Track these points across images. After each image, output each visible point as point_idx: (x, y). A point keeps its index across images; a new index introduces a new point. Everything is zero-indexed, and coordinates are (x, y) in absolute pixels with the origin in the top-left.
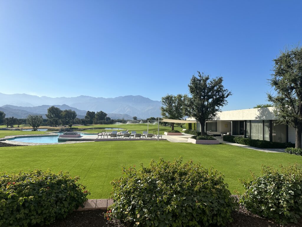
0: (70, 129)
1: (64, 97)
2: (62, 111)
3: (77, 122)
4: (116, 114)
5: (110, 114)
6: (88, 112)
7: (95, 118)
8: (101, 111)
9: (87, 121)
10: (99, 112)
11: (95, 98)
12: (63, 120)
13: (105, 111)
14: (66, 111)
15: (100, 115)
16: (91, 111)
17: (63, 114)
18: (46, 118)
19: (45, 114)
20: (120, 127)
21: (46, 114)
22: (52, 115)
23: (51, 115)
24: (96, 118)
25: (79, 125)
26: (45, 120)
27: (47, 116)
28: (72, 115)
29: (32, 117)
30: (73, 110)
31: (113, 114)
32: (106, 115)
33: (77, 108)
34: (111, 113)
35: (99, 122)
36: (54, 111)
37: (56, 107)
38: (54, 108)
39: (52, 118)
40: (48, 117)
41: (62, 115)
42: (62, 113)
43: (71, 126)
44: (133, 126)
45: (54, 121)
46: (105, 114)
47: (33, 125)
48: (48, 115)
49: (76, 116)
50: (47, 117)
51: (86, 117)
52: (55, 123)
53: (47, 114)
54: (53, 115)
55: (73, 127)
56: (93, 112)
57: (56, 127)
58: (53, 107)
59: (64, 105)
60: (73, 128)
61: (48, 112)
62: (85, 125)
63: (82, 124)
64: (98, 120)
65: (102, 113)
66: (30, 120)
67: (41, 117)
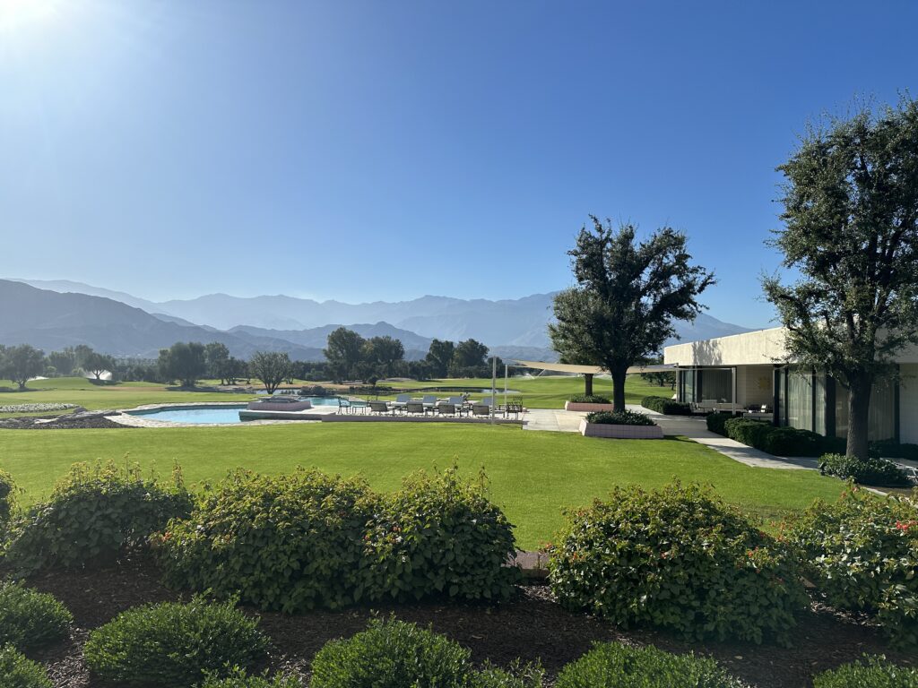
0: (373, 388)
1: (381, 303)
2: (363, 341)
3: (401, 371)
4: (521, 347)
5: (505, 348)
6: (436, 341)
7: (453, 359)
8: (472, 341)
9: (424, 368)
10: (464, 341)
11: (465, 302)
12: (359, 365)
13: (480, 340)
14: (377, 341)
15: (469, 350)
16: (443, 339)
17: (368, 348)
18: (325, 360)
19: (323, 348)
20: (514, 387)
21: (324, 350)
22: (339, 352)
23: (335, 352)
24: (457, 360)
25: (404, 379)
26: (319, 367)
27: (327, 354)
28: (393, 352)
29: (263, 358)
30: (394, 338)
31: (513, 346)
32: (484, 350)
33: (416, 332)
34: (509, 344)
35: (462, 370)
36: (344, 340)
37: (348, 329)
38: (345, 332)
39: (338, 358)
40: (329, 358)
41: (365, 350)
42: (365, 346)
43: (373, 381)
44: (554, 385)
45: (335, 368)
46: (482, 347)
47: (265, 377)
48: (330, 351)
49: (401, 355)
50: (326, 358)
51: (429, 357)
52: (338, 374)
53: (327, 347)
54: (342, 352)
55: (379, 383)
56: (447, 343)
57: (341, 384)
58: (341, 329)
59: (382, 324)
60: (379, 388)
61: (329, 343)
62: (420, 380)
63: (412, 378)
64: (460, 364)
65: (473, 343)
66: (259, 365)
67: (286, 357)
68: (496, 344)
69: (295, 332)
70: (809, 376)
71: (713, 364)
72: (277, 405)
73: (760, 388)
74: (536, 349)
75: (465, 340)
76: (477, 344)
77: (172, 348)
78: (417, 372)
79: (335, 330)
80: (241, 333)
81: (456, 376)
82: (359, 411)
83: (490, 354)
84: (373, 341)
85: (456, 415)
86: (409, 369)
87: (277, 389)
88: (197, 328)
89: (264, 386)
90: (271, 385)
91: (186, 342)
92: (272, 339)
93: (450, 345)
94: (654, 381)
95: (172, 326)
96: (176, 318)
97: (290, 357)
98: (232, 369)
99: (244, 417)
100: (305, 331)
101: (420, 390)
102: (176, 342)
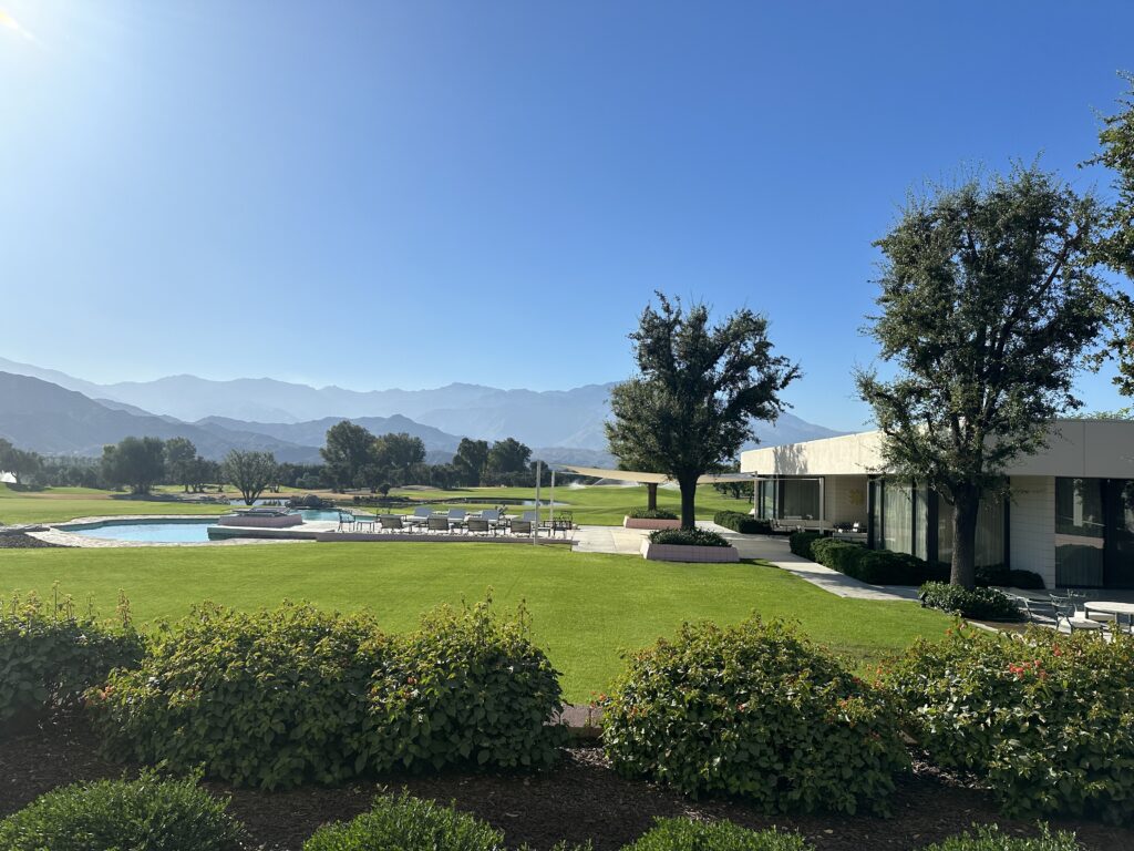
0: (384, 498)
1: (397, 391)
2: (373, 439)
3: (421, 477)
4: (571, 450)
5: (552, 449)
6: (466, 440)
7: (486, 463)
8: (511, 440)
9: (450, 474)
10: (501, 440)
11: (502, 392)
12: (366, 469)
13: (521, 440)
14: (390, 439)
15: (507, 452)
16: (475, 438)
17: (379, 447)
18: (322, 462)
19: (319, 446)
20: (561, 499)
21: (322, 449)
22: (341, 452)
23: (336, 452)
24: (492, 465)
26: (315, 471)
27: (324, 454)
28: (412, 453)
29: (240, 458)
30: (412, 436)
31: (562, 448)
32: (526, 452)
33: (440, 428)
34: (556, 445)
35: (498, 476)
36: (348, 437)
37: (353, 424)
38: (349, 427)
39: (339, 459)
40: (328, 459)
41: (375, 450)
42: (375, 445)
43: (385, 490)
45: (336, 473)
46: (523, 448)
47: (243, 484)
48: (329, 450)
49: (422, 457)
50: (324, 460)
51: (457, 460)
52: (339, 480)
53: (325, 446)
54: (345, 453)
55: (392, 493)
56: (480, 442)
57: (343, 493)
58: (345, 423)
59: (398, 418)
60: (392, 499)
61: (328, 440)
62: (446, 489)
63: (435, 486)
64: (496, 469)
65: (512, 444)
66: (234, 467)
67: (271, 457)
68: (541, 445)
69: (284, 426)
70: (908, 489)
71: (797, 473)
72: (257, 519)
73: (852, 502)
74: (589, 451)
75: (503, 439)
76: (517, 444)
77: (121, 445)
78: (441, 478)
79: (337, 424)
80: (213, 426)
81: (491, 483)
82: (365, 528)
83: (533, 457)
84: (386, 439)
85: (489, 532)
86: (432, 474)
87: (257, 498)
88: (155, 420)
89: (240, 494)
90: (250, 494)
91: (140, 437)
92: (253, 434)
93: (483, 445)
94: (729, 493)
95: (121, 414)
96: (127, 405)
97: (276, 459)
98: (199, 473)
99: (214, 535)
100: (297, 424)
101: (446, 501)
102: (126, 436)
